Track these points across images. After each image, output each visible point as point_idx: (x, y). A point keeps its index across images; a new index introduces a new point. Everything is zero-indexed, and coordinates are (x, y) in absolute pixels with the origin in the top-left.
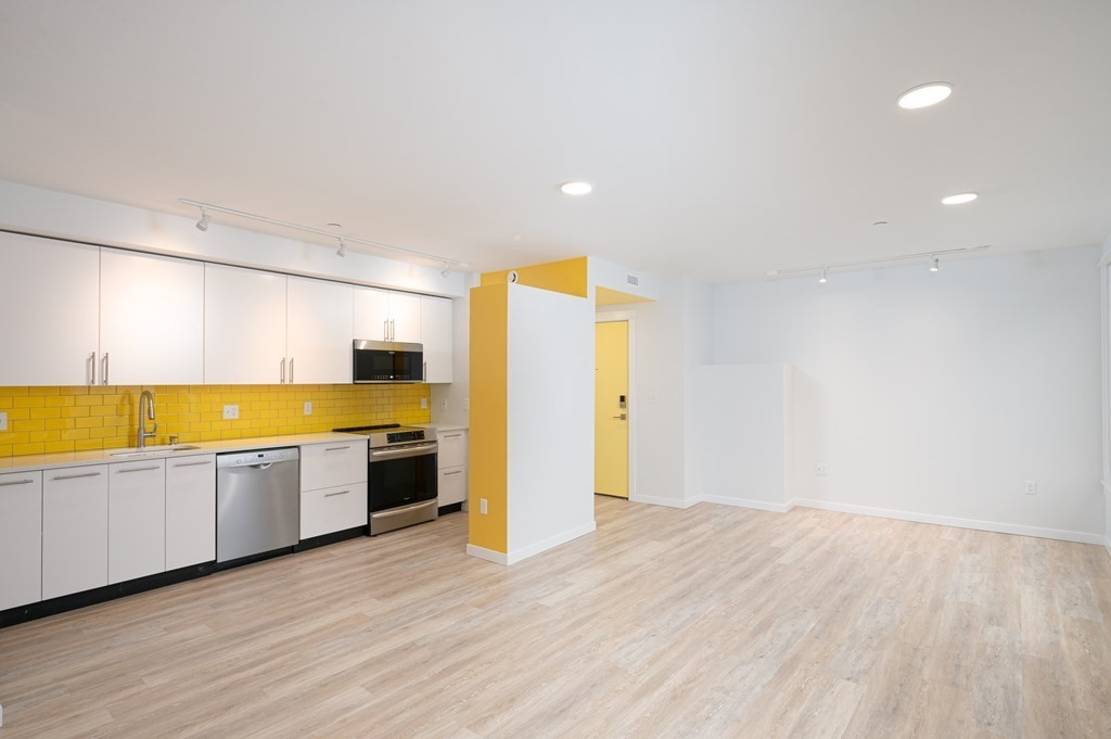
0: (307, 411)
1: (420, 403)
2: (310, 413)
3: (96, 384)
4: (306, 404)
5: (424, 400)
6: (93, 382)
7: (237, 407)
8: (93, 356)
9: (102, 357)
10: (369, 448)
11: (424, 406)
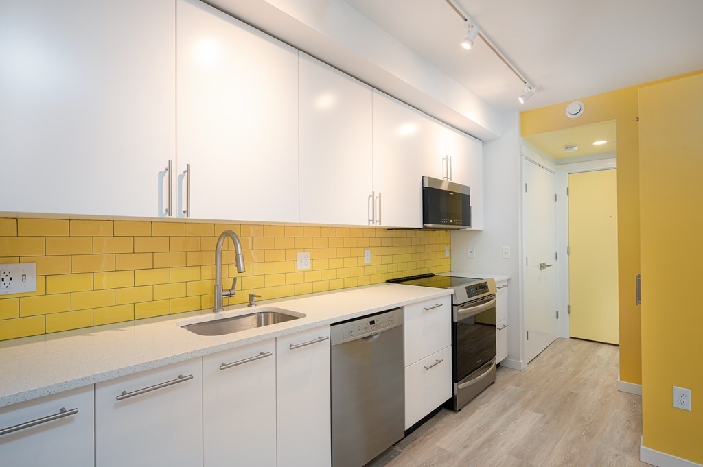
0: (367, 261)
1: (444, 251)
2: (369, 262)
3: (174, 216)
4: (366, 251)
5: (447, 249)
6: (169, 211)
7: (309, 254)
8: (169, 169)
9: (181, 172)
10: (453, 305)
11: (447, 255)
